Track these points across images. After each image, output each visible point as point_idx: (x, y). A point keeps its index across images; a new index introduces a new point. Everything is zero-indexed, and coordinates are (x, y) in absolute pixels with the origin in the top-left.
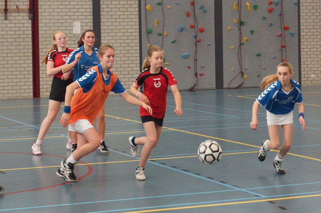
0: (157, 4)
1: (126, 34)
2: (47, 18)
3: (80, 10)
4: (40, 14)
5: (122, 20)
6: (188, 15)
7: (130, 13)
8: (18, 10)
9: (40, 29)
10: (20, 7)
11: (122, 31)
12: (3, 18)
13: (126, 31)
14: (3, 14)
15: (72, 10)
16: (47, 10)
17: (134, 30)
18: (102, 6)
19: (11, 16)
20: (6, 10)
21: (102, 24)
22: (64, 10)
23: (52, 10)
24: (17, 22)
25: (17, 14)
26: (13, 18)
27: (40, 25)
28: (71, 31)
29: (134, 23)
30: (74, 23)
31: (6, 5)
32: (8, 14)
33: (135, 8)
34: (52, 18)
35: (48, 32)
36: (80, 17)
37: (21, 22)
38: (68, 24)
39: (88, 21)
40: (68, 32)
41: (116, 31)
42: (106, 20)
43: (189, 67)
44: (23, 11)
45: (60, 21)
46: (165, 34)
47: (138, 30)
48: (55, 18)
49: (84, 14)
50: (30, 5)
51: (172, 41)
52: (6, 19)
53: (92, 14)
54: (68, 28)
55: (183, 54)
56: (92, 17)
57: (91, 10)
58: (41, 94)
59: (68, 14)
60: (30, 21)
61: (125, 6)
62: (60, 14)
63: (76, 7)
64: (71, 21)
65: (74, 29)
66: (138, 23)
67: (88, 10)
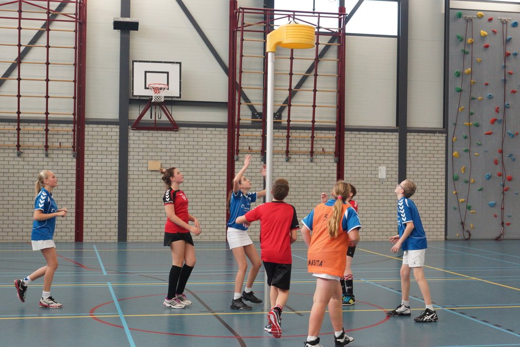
0: (465, 151)
1: (431, 180)
2: (353, 161)
3: (386, 155)
4: (345, 157)
5: (428, 166)
6: (496, 163)
7: (436, 159)
8: (324, 152)
9: (345, 172)
10: (326, 150)
11: (427, 177)
12: (309, 160)
13: (432, 177)
14: (309, 157)
15: (378, 154)
16: (353, 154)
17: (440, 177)
18: (408, 152)
19: (318, 158)
20: (312, 153)
21: (408, 169)
22: (369, 154)
23: (358, 154)
24: (323, 164)
25: (323, 157)
26: (319, 160)
27: (345, 168)
28: (377, 176)
29: (440, 170)
30: (380, 168)
31: (312, 148)
32: (314, 156)
33: (442, 154)
34: (358, 161)
35: (353, 176)
36: (385, 162)
37: (326, 164)
38: (374, 169)
39: (394, 166)
40: (373, 176)
41: (421, 177)
42: (412, 166)
43: (496, 216)
44: (329, 154)
45: (365, 165)
46: (472, 182)
47: (444, 177)
48: (361, 161)
49: (390, 158)
50: (336, 148)
51: (479, 189)
52: (312, 161)
53: (398, 159)
54: (373, 172)
55: (490, 203)
56: (397, 162)
57: (397, 155)
59: (374, 158)
60: (336, 164)
61: (432, 152)
62: (365, 158)
63: (382, 151)
64: (376, 165)
65: (379, 174)
66: (444, 170)
67: (394, 155)
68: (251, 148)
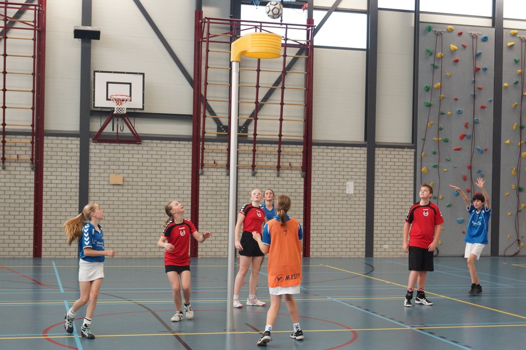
0: (434, 167)
1: (399, 196)
2: (320, 176)
3: (354, 170)
4: (313, 172)
5: (396, 182)
6: (465, 179)
7: (405, 175)
8: (291, 167)
9: (312, 187)
10: (293, 165)
11: (396, 192)
12: (275, 175)
13: (400, 192)
14: (276, 171)
15: (345, 170)
16: (320, 169)
17: (408, 193)
18: (376, 167)
19: (284, 173)
20: (279, 167)
21: (376, 185)
22: (337, 169)
23: (325, 169)
24: (290, 179)
25: (290, 172)
26: (285, 175)
27: (313, 183)
28: (344, 191)
29: (408, 186)
30: (347, 183)
31: (279, 162)
32: (280, 171)
33: (410, 170)
34: (325, 176)
35: (320, 191)
36: (353, 177)
37: (293, 179)
38: (341, 184)
39: (362, 181)
40: (341, 191)
41: (390, 192)
42: (380, 181)
44: (296, 169)
45: (333, 180)
46: (441, 198)
47: (412, 193)
48: (328, 176)
49: (358, 174)
50: (303, 163)
51: (447, 205)
52: (278, 176)
53: (366, 174)
54: (341, 188)
55: (458, 219)
56: (365, 178)
57: (366, 170)
58: (311, 254)
59: (341, 173)
60: (303, 179)
61: (400, 167)
62: (333, 173)
63: (350, 166)
64: (344, 180)
65: (347, 190)
66: (412, 186)
67: (362, 170)
68: (216, 162)
